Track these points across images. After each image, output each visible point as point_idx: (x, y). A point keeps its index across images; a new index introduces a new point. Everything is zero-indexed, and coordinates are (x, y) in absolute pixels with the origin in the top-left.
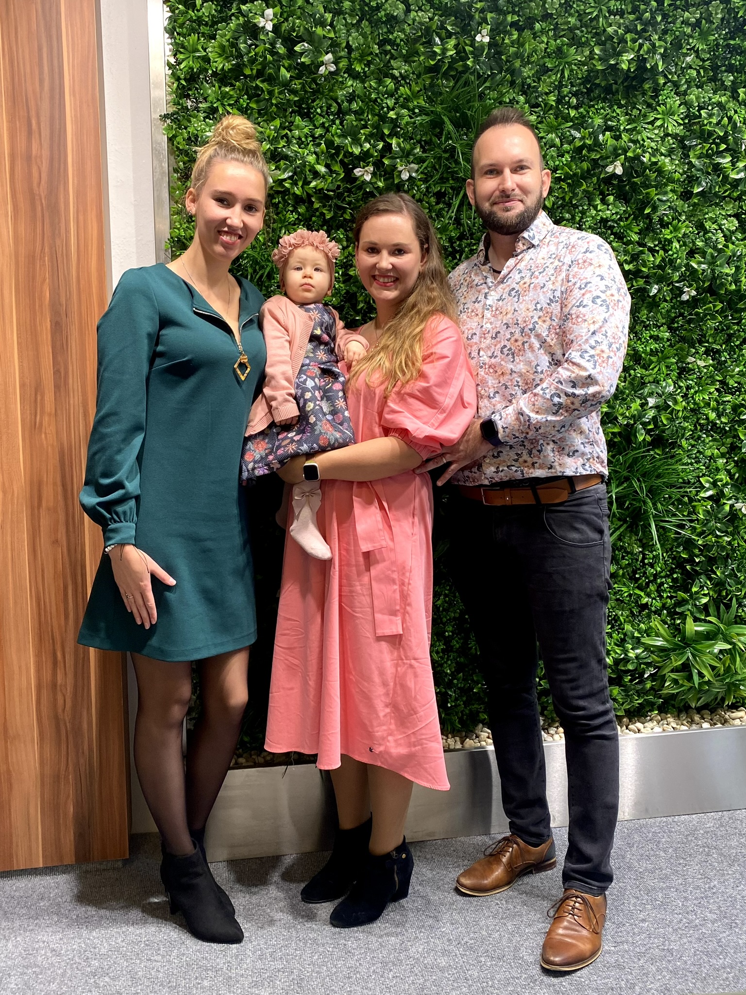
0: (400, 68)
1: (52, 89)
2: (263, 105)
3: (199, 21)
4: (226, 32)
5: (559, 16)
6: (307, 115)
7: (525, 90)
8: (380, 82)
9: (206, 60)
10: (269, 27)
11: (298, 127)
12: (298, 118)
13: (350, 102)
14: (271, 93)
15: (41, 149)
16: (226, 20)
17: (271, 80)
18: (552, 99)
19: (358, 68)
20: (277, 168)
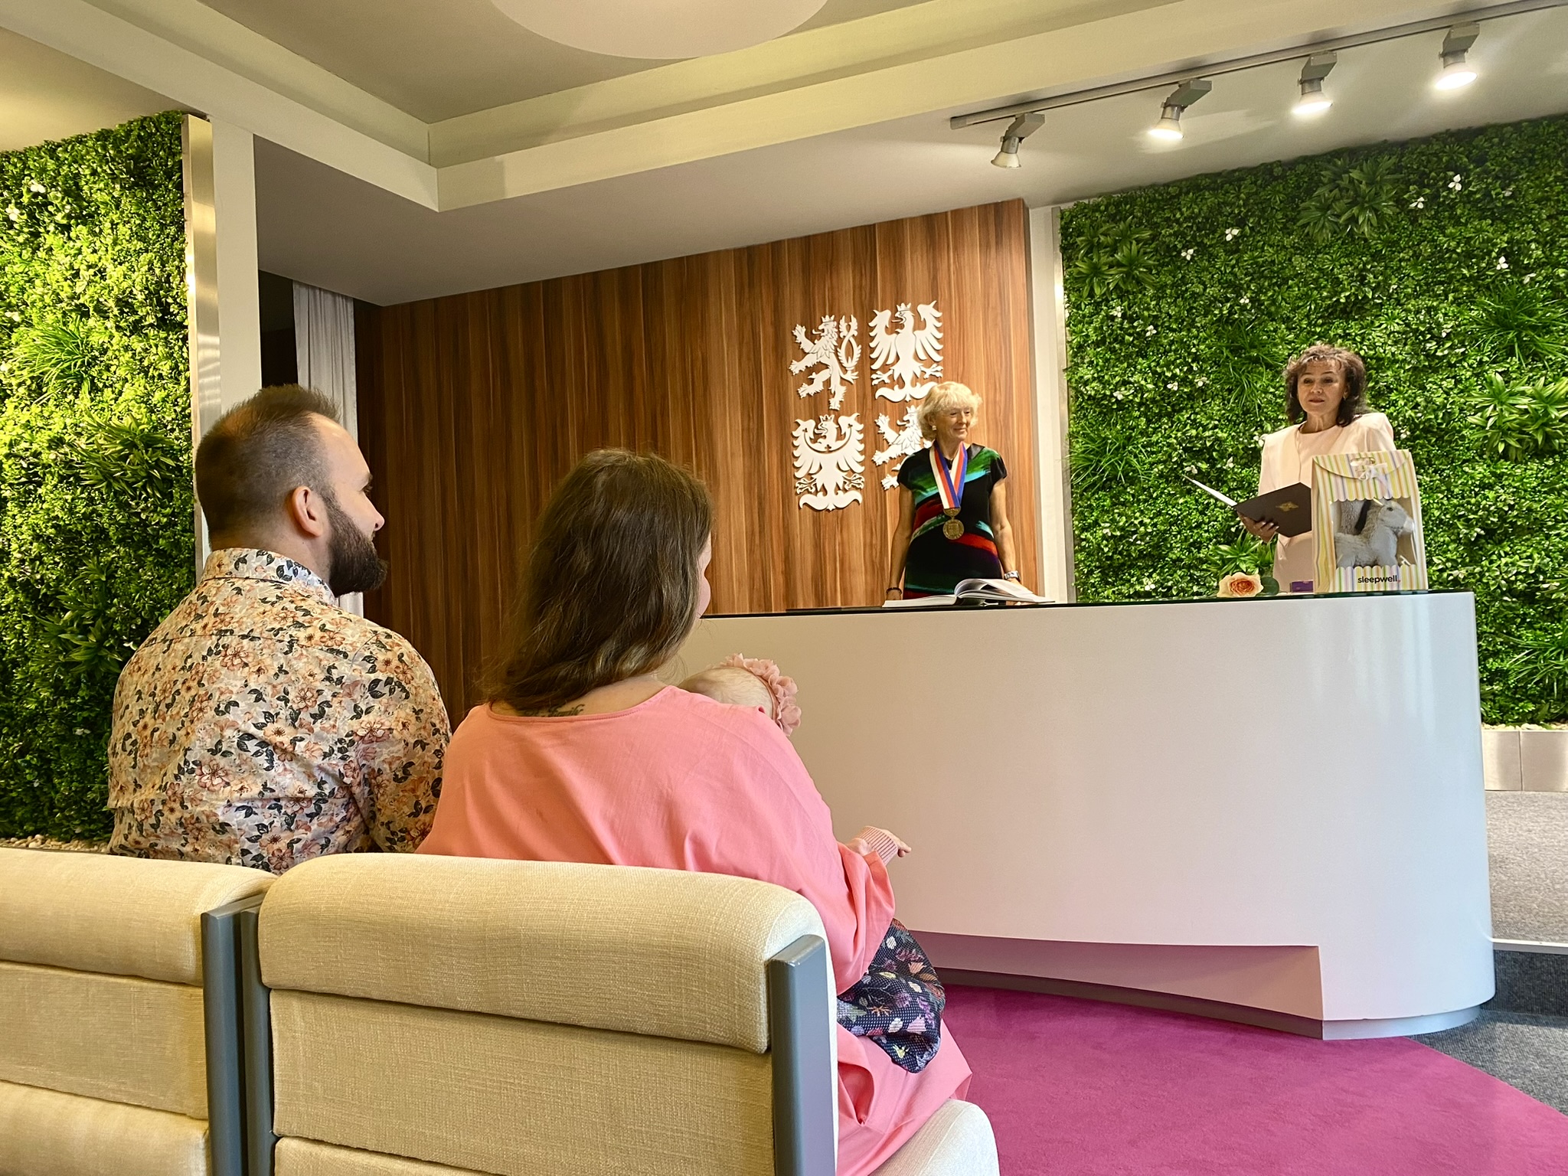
0: (1200, 321)
1: (1006, 367)
2: (1117, 356)
3: (1084, 316)
4: (1097, 321)
5: (1307, 273)
6: (1145, 357)
7: (1287, 320)
8: (1189, 331)
9: (1087, 336)
10: (1119, 315)
11: (1140, 364)
12: (1140, 359)
13: (1170, 345)
14: (1121, 350)
15: (1001, 398)
16: (1098, 313)
17: (1122, 342)
18: (1304, 324)
19: (1174, 327)
20: (1126, 389)
